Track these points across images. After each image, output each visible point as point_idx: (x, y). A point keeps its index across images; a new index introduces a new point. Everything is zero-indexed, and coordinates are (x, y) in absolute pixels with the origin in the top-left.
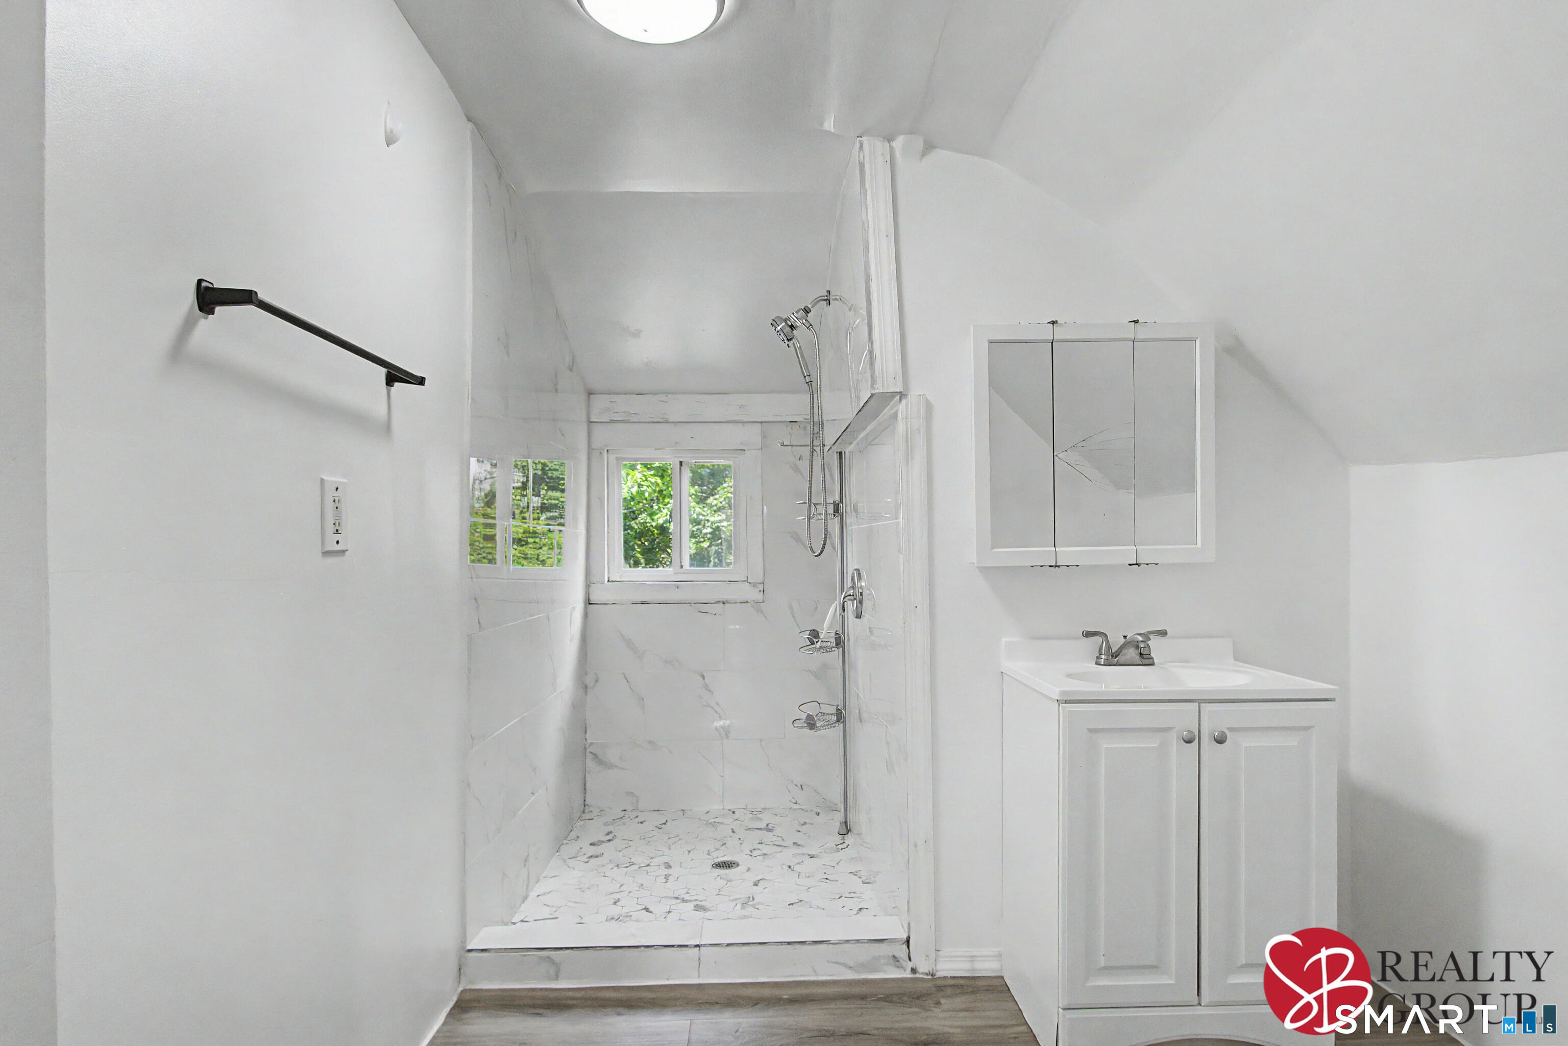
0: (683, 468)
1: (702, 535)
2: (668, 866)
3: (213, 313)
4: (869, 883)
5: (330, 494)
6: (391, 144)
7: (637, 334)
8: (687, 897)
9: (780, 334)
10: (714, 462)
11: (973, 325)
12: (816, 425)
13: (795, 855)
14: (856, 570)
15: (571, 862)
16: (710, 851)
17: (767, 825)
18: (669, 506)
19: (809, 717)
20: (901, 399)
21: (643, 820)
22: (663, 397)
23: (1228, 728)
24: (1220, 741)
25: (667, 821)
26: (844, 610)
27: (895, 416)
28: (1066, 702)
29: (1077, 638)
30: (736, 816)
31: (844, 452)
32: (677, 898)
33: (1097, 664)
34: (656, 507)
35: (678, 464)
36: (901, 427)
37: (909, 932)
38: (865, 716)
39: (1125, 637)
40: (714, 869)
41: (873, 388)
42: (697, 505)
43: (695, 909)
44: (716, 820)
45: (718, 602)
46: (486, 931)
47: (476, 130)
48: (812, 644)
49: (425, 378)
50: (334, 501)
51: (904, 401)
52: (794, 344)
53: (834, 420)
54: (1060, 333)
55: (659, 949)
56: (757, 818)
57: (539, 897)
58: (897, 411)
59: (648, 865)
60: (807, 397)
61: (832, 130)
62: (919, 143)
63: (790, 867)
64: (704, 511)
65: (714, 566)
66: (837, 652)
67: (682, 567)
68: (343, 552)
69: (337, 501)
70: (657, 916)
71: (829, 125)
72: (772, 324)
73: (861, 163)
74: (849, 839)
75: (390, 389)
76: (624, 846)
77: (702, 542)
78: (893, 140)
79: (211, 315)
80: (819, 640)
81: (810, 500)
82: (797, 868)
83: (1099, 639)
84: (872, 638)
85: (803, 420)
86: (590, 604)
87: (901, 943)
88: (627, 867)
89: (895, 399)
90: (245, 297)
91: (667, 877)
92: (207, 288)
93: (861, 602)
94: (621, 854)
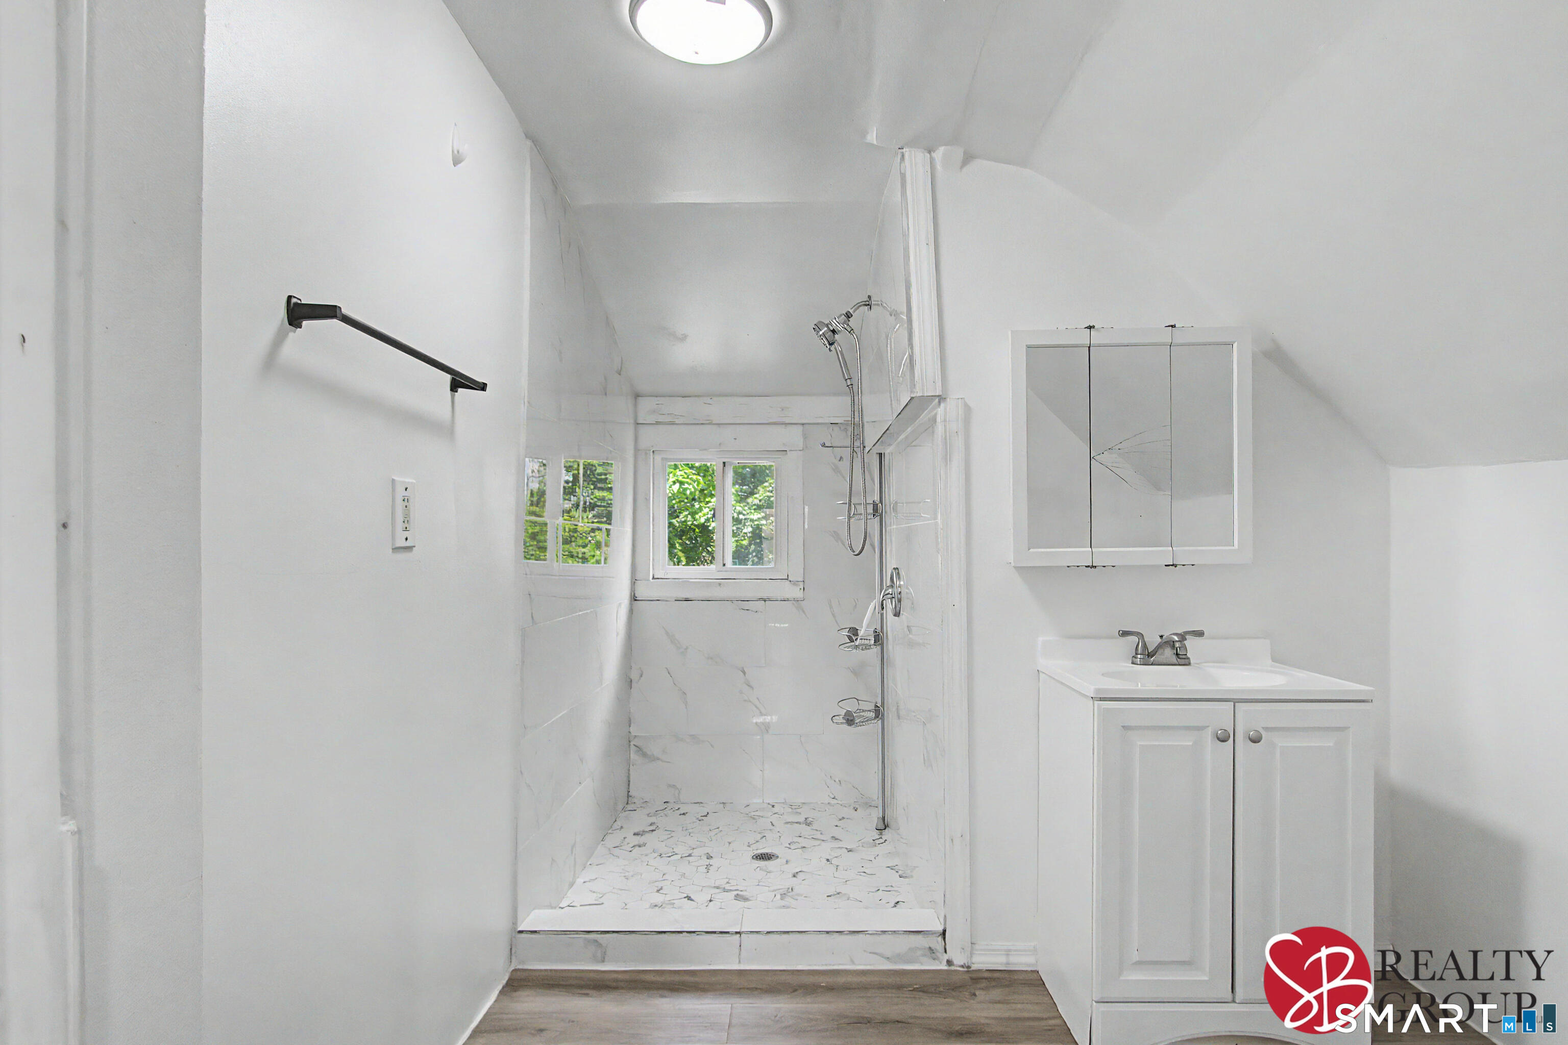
0: (726, 468)
1: (742, 534)
2: (709, 857)
3: (300, 327)
4: (906, 877)
5: (400, 493)
6: (457, 164)
7: (684, 338)
8: (728, 887)
9: (822, 339)
10: (756, 463)
11: (1012, 331)
12: (855, 428)
13: (832, 849)
14: (894, 569)
15: (616, 851)
16: (750, 843)
17: (806, 819)
18: (710, 505)
19: (848, 713)
20: (939, 402)
21: (685, 812)
22: (708, 400)
23: (1263, 728)
24: (1256, 740)
25: (708, 813)
26: (883, 608)
27: (934, 420)
28: (1101, 699)
29: (1112, 637)
30: (775, 810)
31: (884, 453)
32: (718, 888)
33: (1133, 663)
34: (697, 505)
35: (722, 465)
36: (940, 428)
37: (945, 924)
38: (902, 713)
39: (1161, 637)
40: (753, 861)
41: (912, 392)
42: (738, 504)
43: (736, 898)
44: (757, 813)
45: (760, 599)
46: (536, 913)
47: (534, 147)
48: (852, 642)
49: (486, 384)
50: (404, 500)
51: (942, 405)
52: (835, 349)
53: (874, 422)
54: (1096, 338)
55: (701, 934)
56: (797, 813)
57: (585, 884)
58: (936, 414)
59: (690, 855)
60: (848, 399)
61: (875, 142)
62: (958, 153)
63: (828, 860)
64: (745, 510)
65: (753, 564)
66: (876, 650)
67: (724, 565)
68: (409, 549)
69: (406, 500)
70: (698, 905)
71: (872, 138)
72: (814, 329)
73: (903, 174)
74: (887, 834)
75: (454, 395)
76: (666, 837)
77: (742, 540)
78: (934, 151)
79: (298, 329)
80: (857, 639)
81: (850, 501)
82: (834, 861)
83: (1135, 639)
84: (911, 636)
85: (843, 422)
86: (636, 600)
87: (938, 935)
88: (669, 857)
89: (934, 403)
90: (329, 312)
91: (708, 867)
92: (296, 304)
93: (900, 601)
94: (664, 844)
